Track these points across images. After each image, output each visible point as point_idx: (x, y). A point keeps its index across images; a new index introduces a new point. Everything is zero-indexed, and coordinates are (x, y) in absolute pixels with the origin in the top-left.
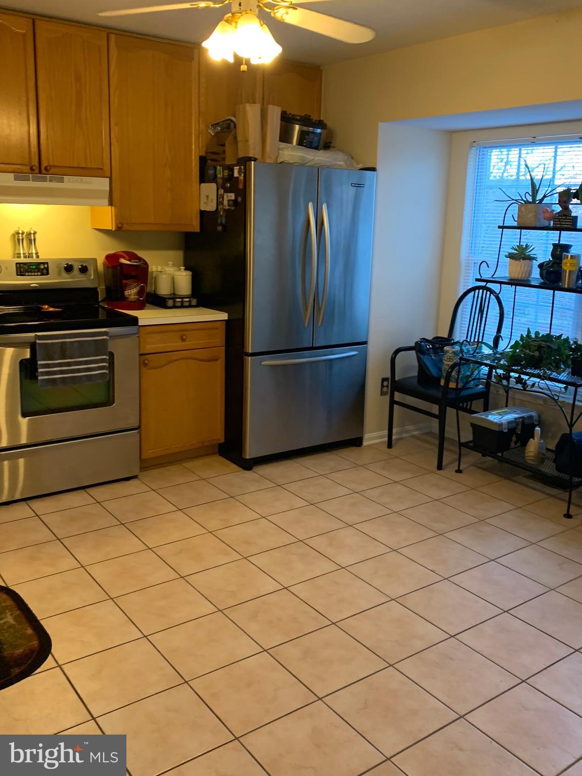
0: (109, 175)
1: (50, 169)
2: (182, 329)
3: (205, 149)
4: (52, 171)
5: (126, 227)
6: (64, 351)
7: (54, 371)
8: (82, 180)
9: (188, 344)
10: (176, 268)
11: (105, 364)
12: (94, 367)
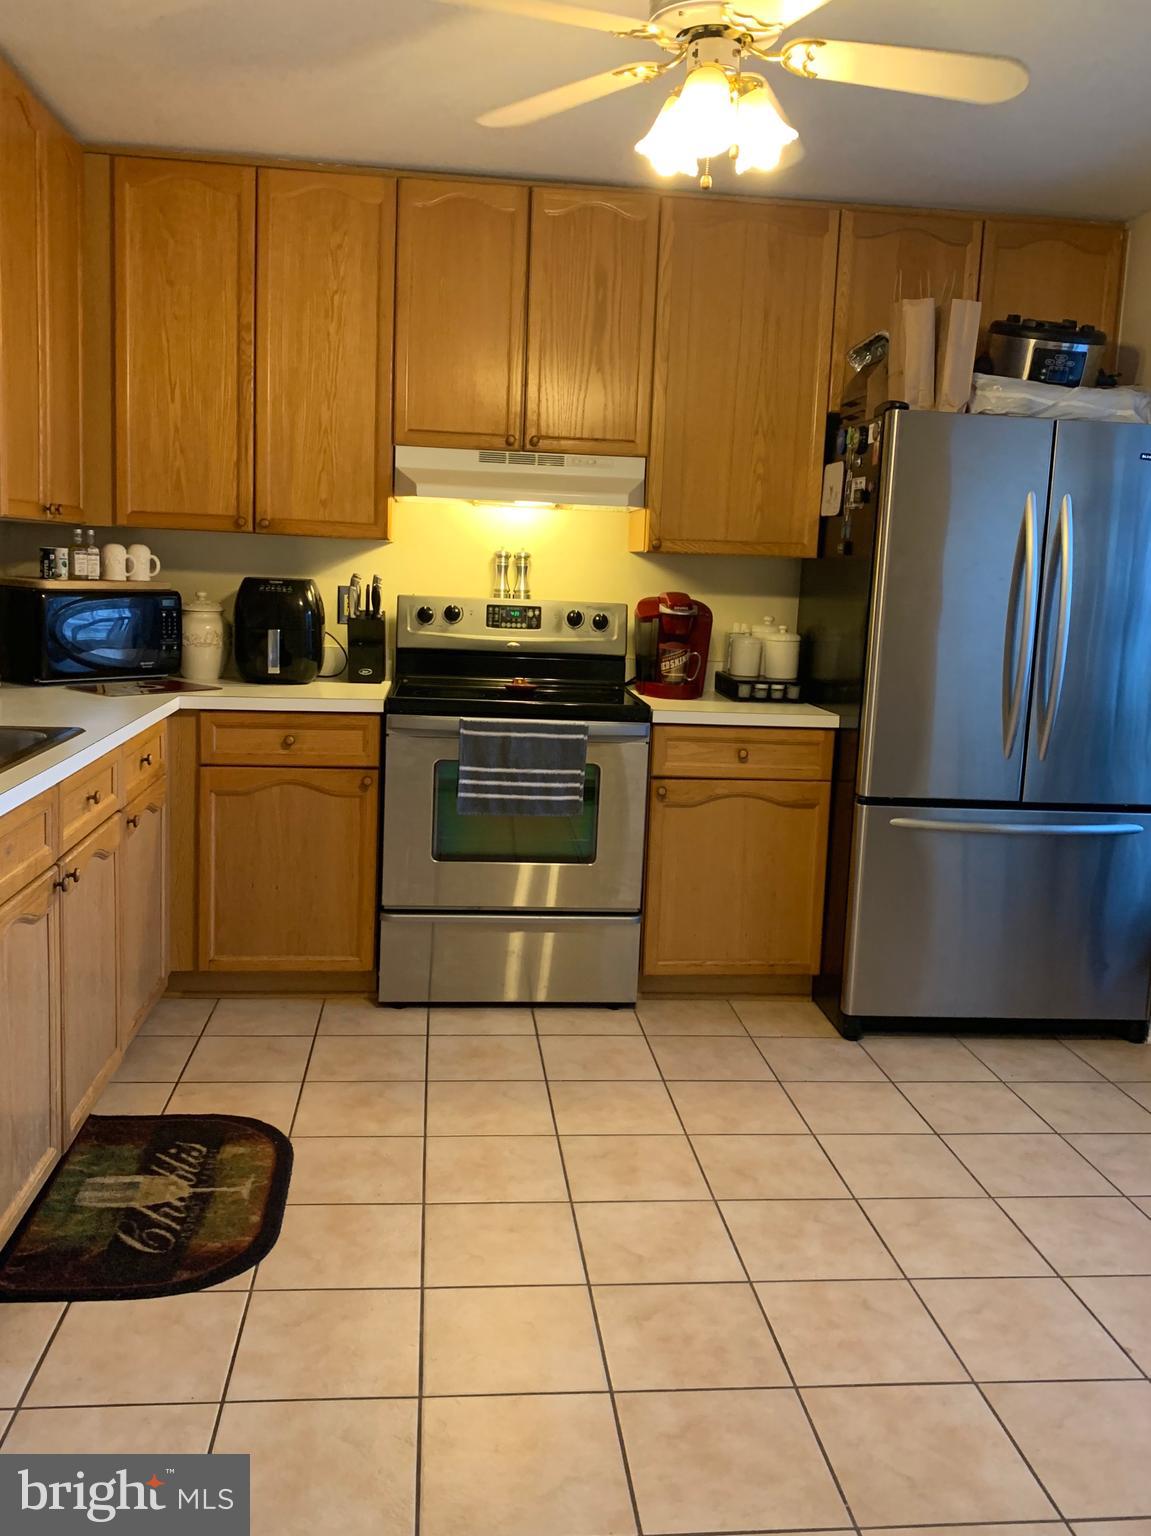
0: (644, 451)
1: (538, 442)
2: (743, 738)
3: (839, 400)
4: (543, 444)
5: (667, 546)
6: (505, 752)
7: (486, 786)
8: (595, 462)
9: (751, 768)
10: (773, 629)
11: (577, 785)
12: (557, 788)
